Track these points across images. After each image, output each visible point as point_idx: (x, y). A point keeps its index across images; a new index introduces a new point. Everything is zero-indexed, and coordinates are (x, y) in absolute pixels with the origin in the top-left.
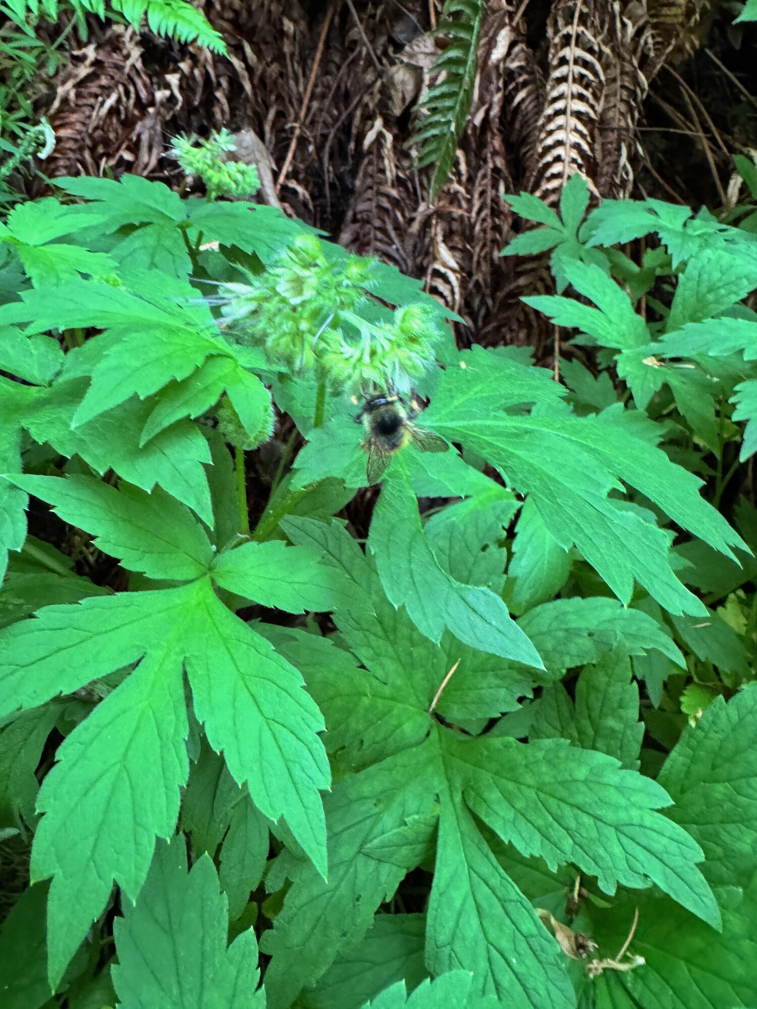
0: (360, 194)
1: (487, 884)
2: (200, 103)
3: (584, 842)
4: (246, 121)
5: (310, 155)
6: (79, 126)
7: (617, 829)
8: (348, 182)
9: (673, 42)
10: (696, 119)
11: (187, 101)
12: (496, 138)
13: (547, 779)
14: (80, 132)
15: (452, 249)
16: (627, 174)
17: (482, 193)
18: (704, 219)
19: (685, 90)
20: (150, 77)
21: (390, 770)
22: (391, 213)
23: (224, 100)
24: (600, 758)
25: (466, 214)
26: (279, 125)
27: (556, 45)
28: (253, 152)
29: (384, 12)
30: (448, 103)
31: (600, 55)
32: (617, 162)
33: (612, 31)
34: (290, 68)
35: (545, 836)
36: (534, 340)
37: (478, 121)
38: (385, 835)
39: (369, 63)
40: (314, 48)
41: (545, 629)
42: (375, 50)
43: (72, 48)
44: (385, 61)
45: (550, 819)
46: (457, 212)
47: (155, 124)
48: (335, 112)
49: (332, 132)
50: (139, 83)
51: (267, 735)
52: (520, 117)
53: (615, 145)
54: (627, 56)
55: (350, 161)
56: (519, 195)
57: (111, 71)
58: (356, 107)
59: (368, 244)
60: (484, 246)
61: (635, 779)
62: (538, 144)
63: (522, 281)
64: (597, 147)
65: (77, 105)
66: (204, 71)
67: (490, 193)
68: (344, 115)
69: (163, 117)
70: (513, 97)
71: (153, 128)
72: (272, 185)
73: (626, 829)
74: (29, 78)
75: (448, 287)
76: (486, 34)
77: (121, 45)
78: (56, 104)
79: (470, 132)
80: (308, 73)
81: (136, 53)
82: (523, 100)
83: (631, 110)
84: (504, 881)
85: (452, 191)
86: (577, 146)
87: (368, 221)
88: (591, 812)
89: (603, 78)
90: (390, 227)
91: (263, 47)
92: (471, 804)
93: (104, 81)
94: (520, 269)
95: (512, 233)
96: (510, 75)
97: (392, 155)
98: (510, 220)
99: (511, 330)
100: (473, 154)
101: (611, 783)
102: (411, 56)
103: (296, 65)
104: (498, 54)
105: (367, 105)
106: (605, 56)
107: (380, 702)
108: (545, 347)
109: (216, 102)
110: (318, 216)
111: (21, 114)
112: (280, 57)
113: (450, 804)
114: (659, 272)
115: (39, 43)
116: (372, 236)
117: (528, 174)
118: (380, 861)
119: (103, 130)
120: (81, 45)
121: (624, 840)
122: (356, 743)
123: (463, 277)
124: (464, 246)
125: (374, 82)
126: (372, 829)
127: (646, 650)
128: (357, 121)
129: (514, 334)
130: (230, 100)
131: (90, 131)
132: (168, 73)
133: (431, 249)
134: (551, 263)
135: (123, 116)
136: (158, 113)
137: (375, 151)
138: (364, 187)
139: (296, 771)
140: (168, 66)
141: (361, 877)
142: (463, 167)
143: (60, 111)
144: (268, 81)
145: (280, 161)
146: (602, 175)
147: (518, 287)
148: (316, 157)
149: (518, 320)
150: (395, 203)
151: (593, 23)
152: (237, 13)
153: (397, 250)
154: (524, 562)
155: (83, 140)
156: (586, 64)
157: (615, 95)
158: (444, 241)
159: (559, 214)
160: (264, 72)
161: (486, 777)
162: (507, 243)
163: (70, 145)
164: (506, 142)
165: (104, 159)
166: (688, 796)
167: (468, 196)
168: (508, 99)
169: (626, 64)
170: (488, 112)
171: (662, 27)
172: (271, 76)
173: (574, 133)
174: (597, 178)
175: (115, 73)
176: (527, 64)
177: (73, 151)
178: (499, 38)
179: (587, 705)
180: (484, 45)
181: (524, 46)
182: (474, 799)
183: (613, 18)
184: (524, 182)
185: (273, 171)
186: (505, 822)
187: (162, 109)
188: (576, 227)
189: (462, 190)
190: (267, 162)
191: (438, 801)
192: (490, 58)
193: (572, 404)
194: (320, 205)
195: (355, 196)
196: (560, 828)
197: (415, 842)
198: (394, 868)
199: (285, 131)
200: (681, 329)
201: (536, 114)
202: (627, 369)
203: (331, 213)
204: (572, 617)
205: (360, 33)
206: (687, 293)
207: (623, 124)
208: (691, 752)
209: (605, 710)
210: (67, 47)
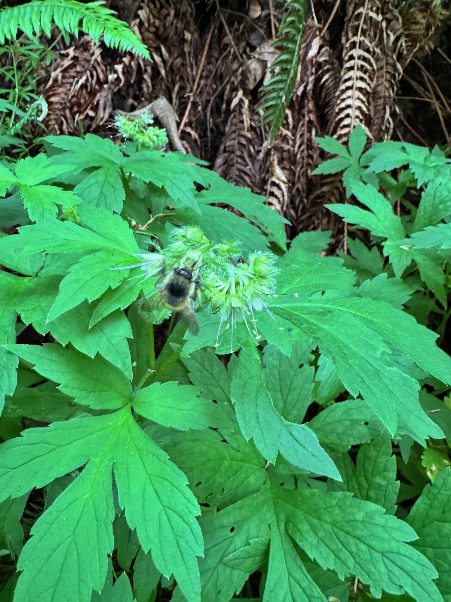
0: (228, 136)
1: (300, 586)
2: (135, 82)
3: (362, 562)
4: (161, 92)
5: (199, 112)
6: (63, 95)
7: (383, 554)
8: (221, 128)
9: (418, 45)
10: (431, 91)
11: (127, 81)
12: (311, 102)
13: (339, 519)
14: (64, 99)
15: (283, 169)
16: (389, 123)
17: (302, 135)
18: (436, 155)
19: (425, 73)
20: (106, 66)
21: (240, 508)
22: (247, 147)
23: (149, 80)
24: (372, 506)
25: (292, 149)
26: (181, 95)
27: (347, 48)
28: (165, 111)
29: (244, 28)
30: (281, 86)
31: (374, 54)
32: (383, 117)
33: (381, 38)
34: (188, 62)
35: (337, 557)
36: (332, 226)
37: (299, 92)
38: (237, 552)
39: (235, 57)
40: (203, 49)
41: (338, 419)
42: (238, 50)
43: (61, 50)
44: (244, 56)
45: (340, 545)
46: (286, 147)
47: (108, 95)
48: (215, 87)
49: (212, 99)
50: (99, 70)
52: (324, 91)
53: (382, 107)
54: (390, 54)
55: (223, 116)
56: (324, 137)
57: (83, 63)
58: (227, 83)
59: (233, 165)
60: (302, 167)
61: (395, 522)
62: (336, 107)
63: (325, 189)
64: (371, 108)
65: (62, 83)
66: (137, 63)
67: (307, 135)
68: (220, 88)
69: (113, 91)
70: (321, 78)
71: (106, 97)
72: (176, 130)
73: (388, 555)
74: (35, 68)
75: (280, 192)
76: (305, 41)
77: (89, 48)
78: (50, 82)
79: (294, 99)
80: (198, 63)
81: (98, 52)
82: (327, 80)
83: (392, 85)
84: (311, 585)
85: (283, 134)
86: (359, 108)
87: (233, 152)
88: (366, 542)
89: (375, 67)
90: (246, 155)
91: (172, 49)
92: (290, 532)
93: (79, 68)
94: (324, 181)
95: (319, 159)
96: (319, 66)
97: (248, 112)
98: (318, 152)
99: (318, 218)
100: (296, 112)
101: (379, 523)
102: (260, 54)
103: (191, 59)
104: (312, 53)
105: (233, 83)
106: (376, 54)
107: (235, 462)
108: (338, 229)
109: (144, 81)
110: (203, 148)
111: (29, 88)
112: (182, 54)
113: (277, 531)
114: (408, 184)
115: (42, 47)
116: (235, 160)
117: (329, 125)
118: (233, 568)
119: (77, 97)
120: (66, 47)
121: (387, 561)
122: (220, 490)
123: (289, 187)
124: (291, 168)
125: (239, 68)
126: (227, 548)
127: (402, 436)
128: (227, 92)
129: (320, 221)
130: (152, 79)
131: (70, 98)
132: (117, 64)
133: (270, 169)
134: (343, 179)
135: (89, 89)
136: (110, 88)
137: (237, 109)
138: (231, 131)
140: (116, 59)
141: (222, 579)
142: (290, 120)
143: (52, 86)
144: (175, 69)
145: (181, 115)
146: (374, 125)
147: (323, 192)
148: (202, 114)
149: (322, 212)
150: (250, 141)
151: (369, 35)
152: (157, 28)
153: (250, 169)
154: (325, 372)
155: (65, 103)
156: (365, 59)
157: (382, 76)
158: (278, 164)
159: (348, 149)
160: (172, 63)
161: (300, 515)
162: (316, 166)
163: (58, 106)
164: (316, 105)
165: (77, 115)
166: (427, 530)
167: (293, 138)
168: (318, 79)
169: (389, 58)
170: (305, 87)
171: (412, 36)
172: (177, 65)
173: (357, 101)
174: (371, 127)
175: (85, 64)
176: (330, 59)
177: (60, 110)
178: (313, 44)
179: (364, 469)
180: (304, 48)
181: (328, 48)
182: (293, 528)
183: (382, 31)
184: (327, 130)
185: (177, 122)
186: (311, 546)
187: (112, 86)
188: (358, 158)
189: (289, 134)
190: (173, 117)
191: (270, 529)
192: (307, 55)
193: (355, 270)
194: (204, 142)
195: (225, 137)
196: (346, 552)
197: (255, 556)
198: (242, 572)
199: (185, 98)
200: (424, 230)
201: (335, 88)
202: (390, 251)
203: (211, 146)
204: (354, 412)
205: (230, 40)
206: (427, 204)
207: (387, 94)
208: (429, 502)
209: (375, 472)
210: (58, 47)
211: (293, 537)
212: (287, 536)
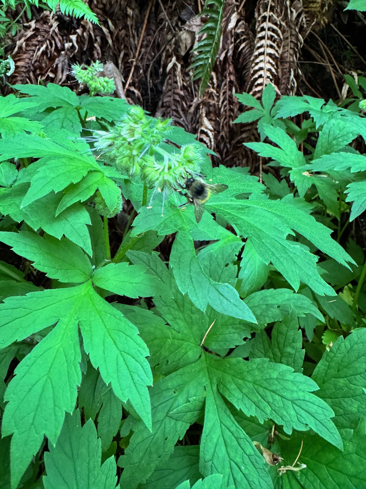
0: (165, 94)
1: (230, 431)
2: (86, 49)
3: (277, 409)
4: (109, 58)
5: (141, 74)
6: (27, 60)
7: (293, 402)
8: (160, 88)
9: (315, 20)
10: (326, 57)
11: (81, 48)
12: (231, 66)
13: (258, 378)
14: (28, 63)
15: (210, 120)
16: (294, 83)
17: (224, 93)
18: (331, 105)
19: (321, 44)
20: (62, 36)
21: (181, 375)
22: (181, 102)
23: (98, 48)
24: (284, 367)
25: (217, 103)
26: (126, 60)
27: (259, 21)
28: (113, 73)
29: (176, 5)
30: (208, 49)
31: (280, 26)
32: (289, 78)
33: (286, 15)
34: (131, 32)
35: (258, 406)
36: (250, 164)
37: (222, 58)
38: (179, 407)
39: (169, 30)
40: (142, 23)
41: (257, 305)
42: (172, 24)
43: (24, 22)
44: (177, 29)
45: (260, 398)
46: (212, 102)
47: (65, 59)
48: (153, 54)
49: (152, 63)
50: (57, 39)
51: (121, 360)
52: (242, 56)
53: (288, 70)
54: (293, 27)
55: (160, 77)
56: (242, 94)
57: (43, 33)
58: (163, 51)
60: (225, 119)
61: (301, 377)
62: (251, 69)
63: (244, 135)
64: (279, 70)
65: (26, 50)
66: (89, 34)
67: (228, 93)
68: (157, 55)
69: (69, 56)
70: (239, 47)
71: (63, 61)
72: (122, 89)
73: (297, 402)
74: (2, 37)
75: (208, 138)
76: (226, 16)
77: (48, 21)
78: (16, 49)
79: (218, 63)
80: (139, 34)
81: (55, 24)
82: (244, 48)
83: (295, 53)
84: (239, 429)
85: (210, 92)
86: (269, 70)
87: (169, 107)
88: (280, 394)
89: (282, 37)
90: (180, 110)
91: (117, 22)
92: (221, 391)
93: (39, 38)
94: (242, 130)
95: (238, 112)
96: (237, 36)
97: (180, 74)
98: (238, 106)
99: (239, 159)
100: (220, 74)
101: (289, 379)
102: (190, 26)
103: (133, 31)
104: (232, 25)
105: (168, 50)
106: (283, 27)
107: (176, 341)
108: (255, 167)
109: (94, 49)
110: (145, 104)
112: (126, 27)
113: (211, 391)
114: (309, 131)
115: (8, 20)
116: (171, 113)
117: (246, 84)
118: (177, 420)
119: (39, 62)
120: (28, 21)
121: (296, 407)
122: (165, 362)
123: (215, 134)
124: (216, 119)
125: (172, 38)
126: (172, 405)
127: (306, 314)
128: (163, 58)
129: (240, 161)
130: (101, 47)
131: (33, 62)
132: (72, 34)
133: (200, 120)
134: (258, 127)
135: (49, 56)
136: (66, 54)
137: (172, 73)
138: (168, 90)
139: (136, 377)
140: (71, 31)
141: (168, 429)
142: (215, 81)
143: (18, 53)
144: (120, 39)
145: (126, 78)
146: (282, 84)
147: (242, 138)
148: (143, 75)
149: (242, 154)
150: (182, 98)
151: (277, 10)
152: (104, 5)
153: (183, 120)
154: (246, 272)
155: (29, 67)
156: (274, 31)
157: (288, 46)
158: (206, 116)
159: (261, 103)
160: (118, 34)
162: (236, 117)
163: (23, 69)
164: (235, 68)
165: (40, 77)
166: (326, 385)
167: (218, 95)
168: (236, 47)
169: (293, 31)
170: (227, 53)
171: (310, 13)
172: (121, 36)
173: (268, 64)
174: (279, 86)
175: (45, 34)
176: (246, 30)
177: (25, 72)
178: (232, 18)
179: (277, 341)
180: (225, 21)
181: (244, 22)
182: (223, 388)
183: (286, 9)
184: (245, 88)
185: (123, 82)
186: (238, 400)
187: (68, 52)
188: (270, 109)
189: (214, 91)
190: (120, 78)
191: (205, 390)
192: (227, 28)
193: (268, 194)
194: (146, 99)
195: (163, 94)
196: (265, 402)
197: (194, 410)
198: (184, 423)
199: (128, 63)
200: (321, 158)
201: (250, 54)
202: (295, 177)
203: (151, 103)
204: (269, 298)
205: (164, 15)
206: (323, 140)
207: (291, 59)
208: (328, 363)
209: (286, 343)
210: (21, 22)
211: (223, 394)
212: (219, 395)
